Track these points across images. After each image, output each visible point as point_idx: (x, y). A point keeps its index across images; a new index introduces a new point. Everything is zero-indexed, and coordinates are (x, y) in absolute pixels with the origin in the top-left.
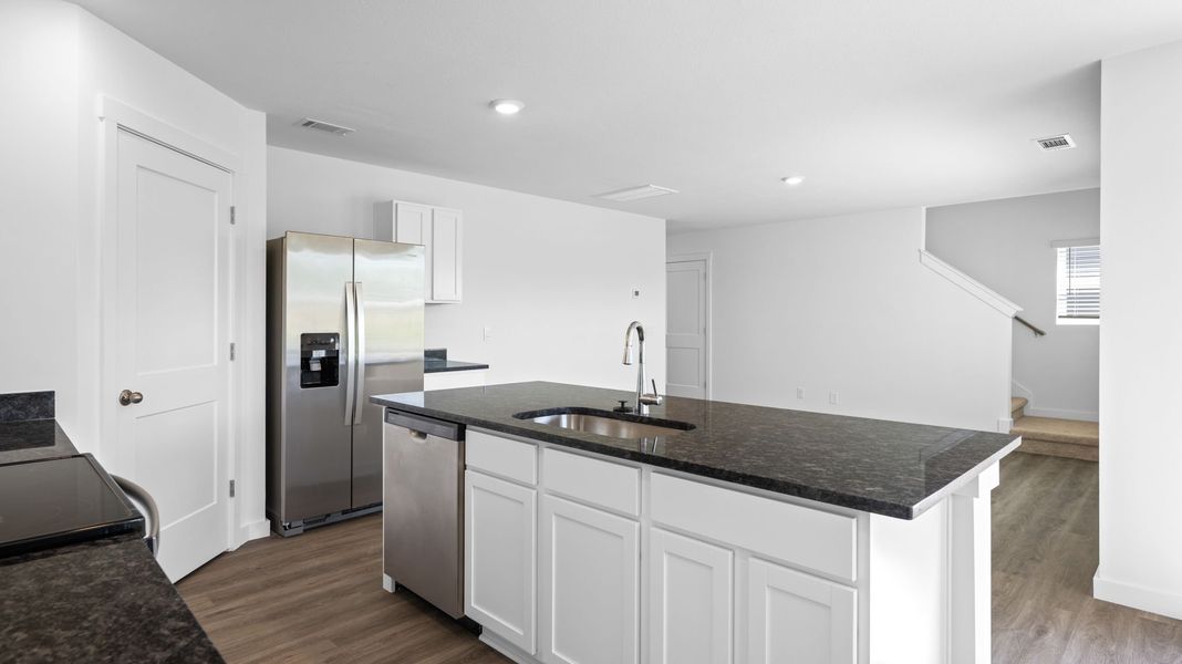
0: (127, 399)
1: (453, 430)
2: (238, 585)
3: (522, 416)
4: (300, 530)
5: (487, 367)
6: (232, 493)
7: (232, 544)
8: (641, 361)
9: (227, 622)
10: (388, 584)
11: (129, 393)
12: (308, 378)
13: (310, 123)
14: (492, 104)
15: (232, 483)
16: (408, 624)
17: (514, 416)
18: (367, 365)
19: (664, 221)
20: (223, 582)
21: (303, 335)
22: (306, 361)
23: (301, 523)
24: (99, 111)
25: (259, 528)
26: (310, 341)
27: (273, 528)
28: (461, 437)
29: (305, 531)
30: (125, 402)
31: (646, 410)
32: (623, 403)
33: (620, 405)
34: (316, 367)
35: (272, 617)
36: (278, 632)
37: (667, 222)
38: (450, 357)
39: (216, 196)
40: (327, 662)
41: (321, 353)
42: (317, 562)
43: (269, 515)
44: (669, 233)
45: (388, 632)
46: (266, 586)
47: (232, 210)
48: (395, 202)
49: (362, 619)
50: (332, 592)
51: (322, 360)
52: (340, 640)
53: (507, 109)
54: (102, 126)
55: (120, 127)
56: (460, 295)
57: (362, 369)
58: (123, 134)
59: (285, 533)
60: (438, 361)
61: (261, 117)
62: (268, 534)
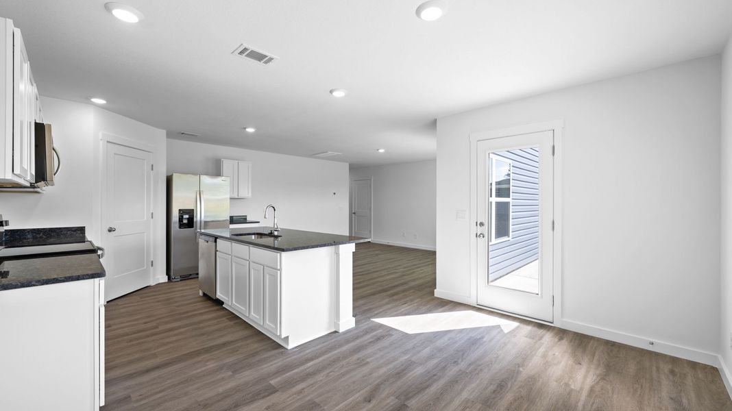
1: (213, 239)
3: (237, 235)
4: (179, 280)
5: (259, 222)
6: (152, 265)
7: (152, 283)
9: (143, 302)
10: (201, 294)
11: (111, 228)
12: (182, 225)
13: (183, 133)
14: (245, 128)
15: (152, 262)
19: (348, 164)
21: (180, 210)
22: (181, 219)
23: (180, 277)
24: (100, 137)
25: (163, 279)
26: (182, 212)
27: (169, 279)
28: (216, 242)
30: (110, 231)
31: (276, 233)
33: (270, 232)
34: (185, 221)
35: (158, 302)
37: (350, 164)
39: (146, 162)
41: (187, 216)
43: (167, 274)
44: (350, 169)
47: (152, 166)
48: (222, 160)
51: (188, 219)
53: (250, 130)
54: (101, 142)
55: (108, 142)
56: (250, 195)
57: (203, 223)
58: (110, 145)
59: (174, 280)
60: (243, 220)
61: (164, 132)
62: (167, 281)
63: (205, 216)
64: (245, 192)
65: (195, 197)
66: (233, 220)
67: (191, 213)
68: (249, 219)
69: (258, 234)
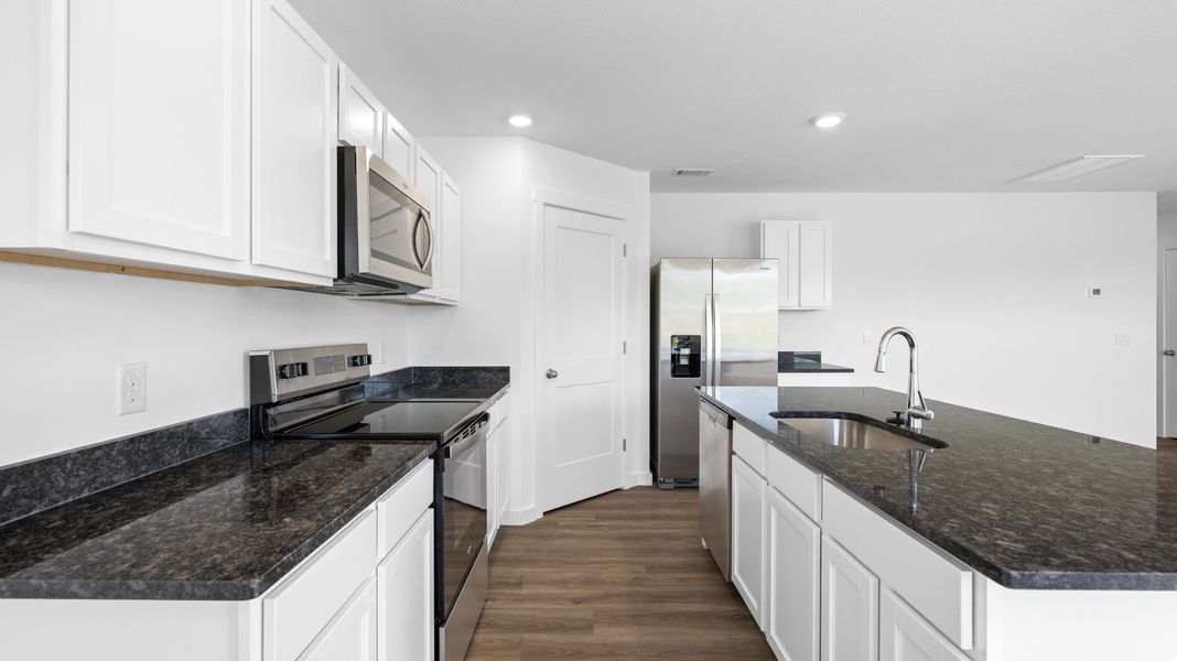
0: (550, 375)
2: (615, 512)
4: (672, 486)
5: (852, 371)
6: (625, 448)
7: (627, 486)
8: (911, 371)
9: (594, 532)
11: (551, 371)
12: (677, 370)
13: (680, 173)
14: (812, 121)
15: (625, 441)
16: (703, 575)
17: (771, 414)
18: (722, 362)
19: (1155, 194)
20: (608, 508)
21: (672, 336)
22: (675, 358)
23: (672, 481)
24: (532, 197)
25: (645, 479)
26: (677, 341)
27: (655, 479)
28: (730, 427)
29: (675, 488)
30: (549, 376)
31: (917, 424)
32: (898, 414)
33: (895, 416)
34: (684, 362)
35: (621, 538)
36: (618, 549)
37: (1158, 194)
38: (824, 360)
39: (613, 239)
40: (634, 579)
41: (688, 351)
42: (669, 512)
43: (652, 469)
44: (1161, 210)
45: (684, 575)
46: (630, 518)
47: (625, 246)
48: (762, 222)
49: (674, 560)
50: (666, 534)
51: (690, 357)
52: (651, 568)
53: (828, 122)
54: (533, 206)
55: (545, 204)
56: (829, 302)
57: (718, 365)
58: (548, 208)
59: (662, 486)
60: (812, 362)
61: (646, 175)
62: (650, 484)
63: (722, 350)
64: (816, 294)
65: (702, 307)
66: (787, 362)
67: (692, 342)
68: (826, 361)
69: (850, 417)
